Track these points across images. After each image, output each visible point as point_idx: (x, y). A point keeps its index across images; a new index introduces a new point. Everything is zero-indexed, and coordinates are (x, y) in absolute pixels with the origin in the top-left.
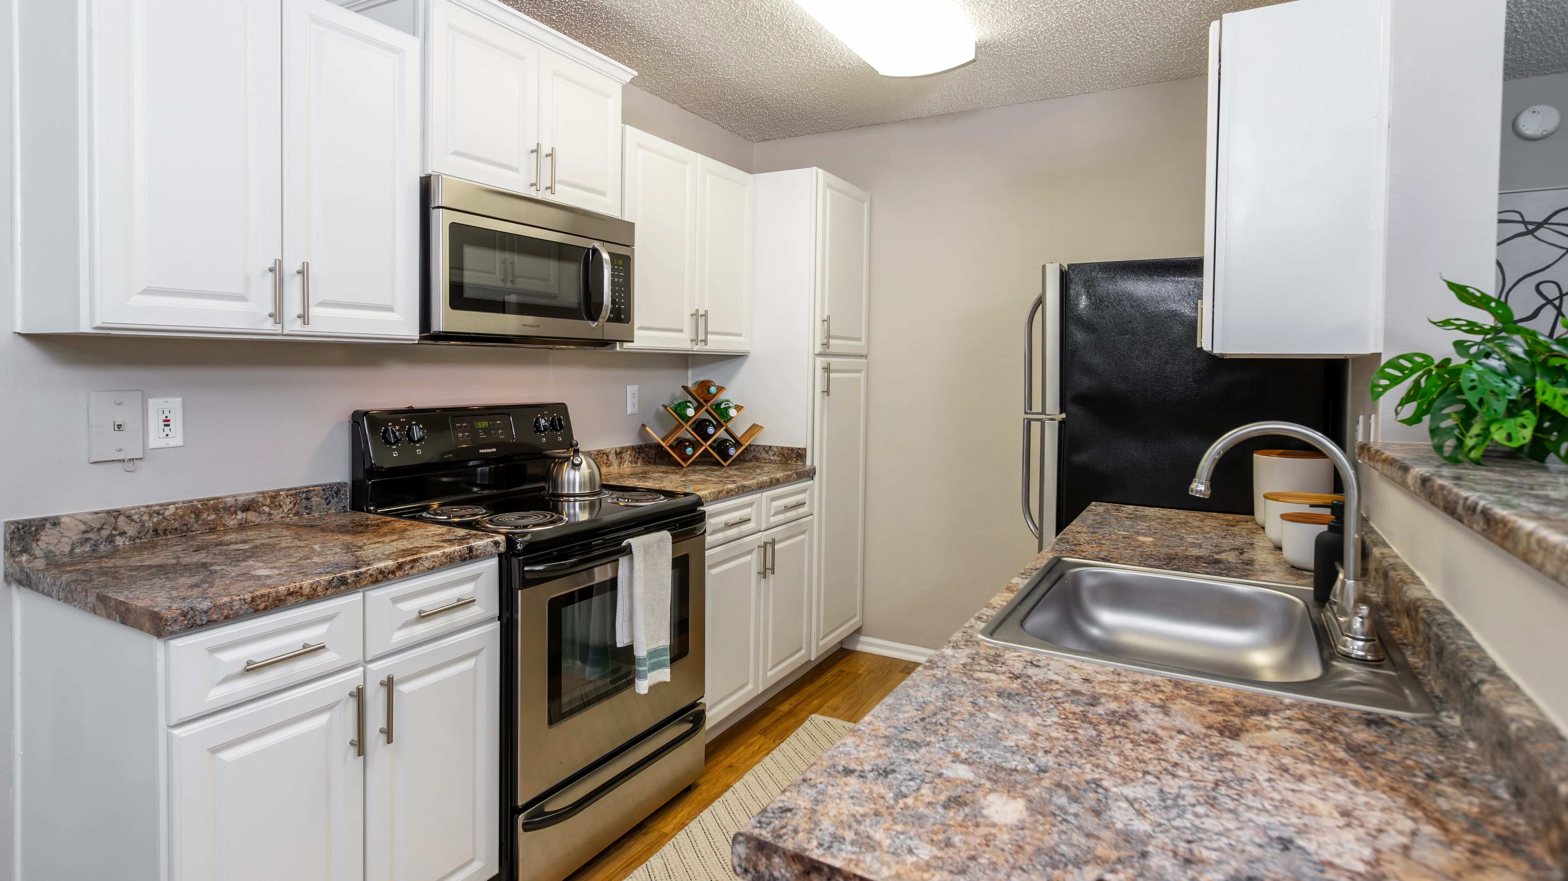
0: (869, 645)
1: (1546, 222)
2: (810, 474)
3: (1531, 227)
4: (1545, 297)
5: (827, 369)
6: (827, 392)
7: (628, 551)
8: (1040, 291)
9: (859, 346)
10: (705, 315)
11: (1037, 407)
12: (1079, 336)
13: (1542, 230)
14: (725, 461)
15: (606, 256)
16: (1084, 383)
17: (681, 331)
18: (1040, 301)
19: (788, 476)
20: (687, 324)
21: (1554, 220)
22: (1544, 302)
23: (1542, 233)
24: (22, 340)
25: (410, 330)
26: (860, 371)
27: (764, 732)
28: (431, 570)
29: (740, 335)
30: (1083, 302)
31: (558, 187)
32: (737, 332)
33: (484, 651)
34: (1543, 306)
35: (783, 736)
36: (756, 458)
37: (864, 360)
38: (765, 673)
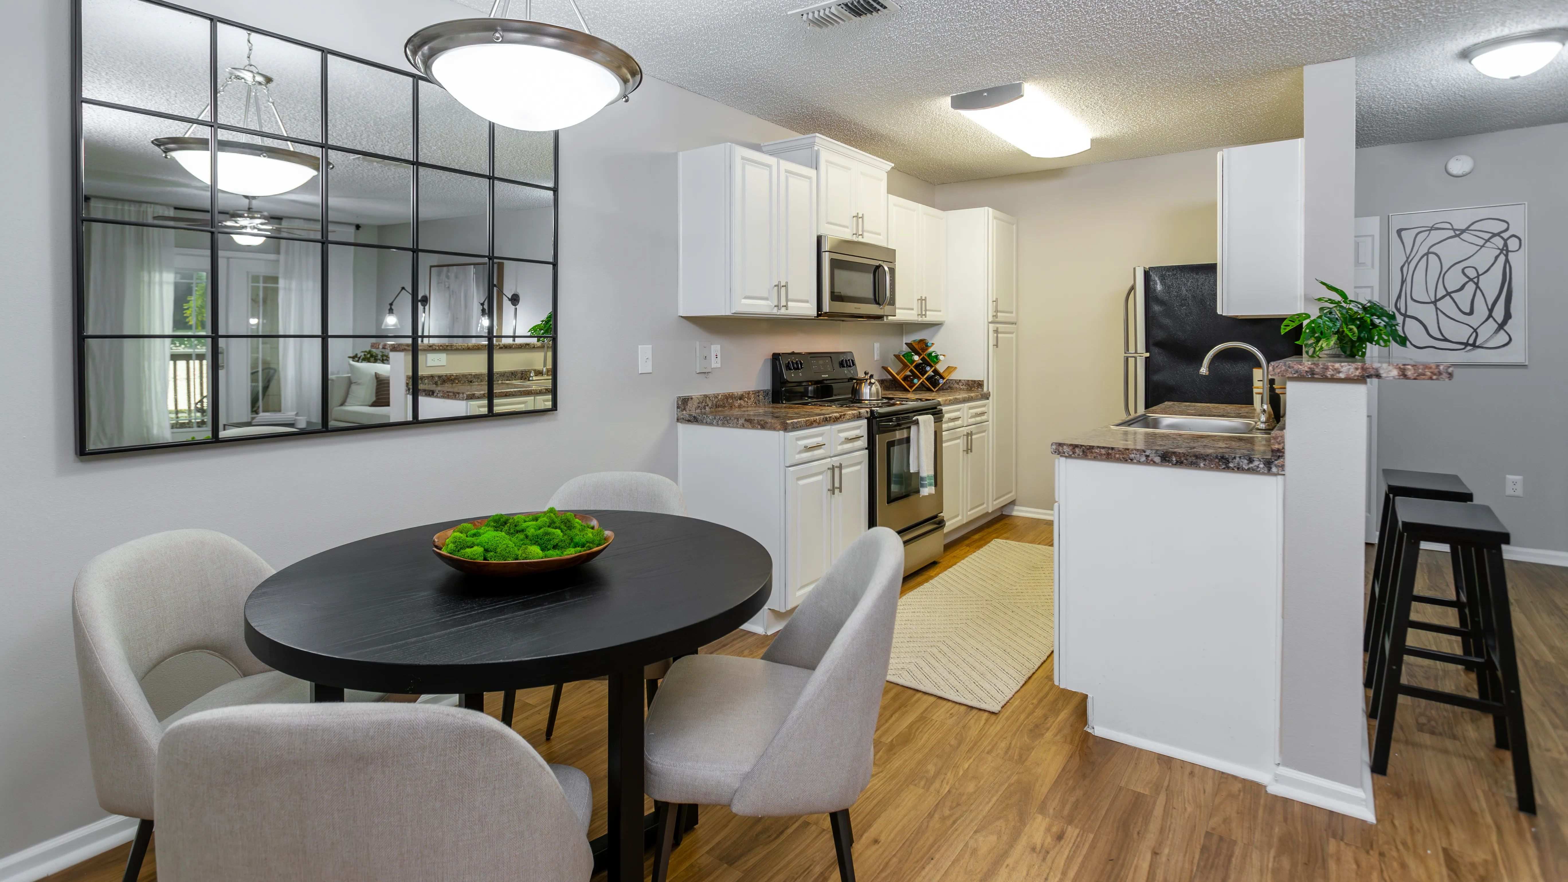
0: (1021, 512)
1: (1467, 229)
2: (986, 396)
3: (1458, 232)
4: (1468, 277)
5: (996, 331)
6: (997, 345)
7: (917, 423)
8: (1133, 282)
9: (1011, 317)
10: (925, 300)
11: (1132, 349)
12: (1157, 308)
13: (1465, 234)
14: (935, 388)
15: (886, 269)
16: (1160, 335)
17: (913, 309)
18: (1133, 288)
19: (977, 396)
20: (915, 305)
21: (1472, 228)
22: (1467, 280)
23: (1464, 236)
24: (682, 319)
25: (813, 312)
26: (1012, 333)
27: (968, 545)
28: (849, 420)
29: (940, 311)
30: (1159, 287)
31: (865, 234)
32: (938, 309)
33: (864, 463)
34: (1467, 283)
35: (980, 547)
36: (950, 388)
37: (1014, 326)
38: (967, 513)
